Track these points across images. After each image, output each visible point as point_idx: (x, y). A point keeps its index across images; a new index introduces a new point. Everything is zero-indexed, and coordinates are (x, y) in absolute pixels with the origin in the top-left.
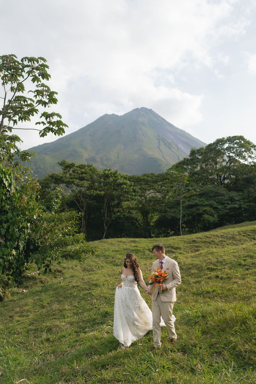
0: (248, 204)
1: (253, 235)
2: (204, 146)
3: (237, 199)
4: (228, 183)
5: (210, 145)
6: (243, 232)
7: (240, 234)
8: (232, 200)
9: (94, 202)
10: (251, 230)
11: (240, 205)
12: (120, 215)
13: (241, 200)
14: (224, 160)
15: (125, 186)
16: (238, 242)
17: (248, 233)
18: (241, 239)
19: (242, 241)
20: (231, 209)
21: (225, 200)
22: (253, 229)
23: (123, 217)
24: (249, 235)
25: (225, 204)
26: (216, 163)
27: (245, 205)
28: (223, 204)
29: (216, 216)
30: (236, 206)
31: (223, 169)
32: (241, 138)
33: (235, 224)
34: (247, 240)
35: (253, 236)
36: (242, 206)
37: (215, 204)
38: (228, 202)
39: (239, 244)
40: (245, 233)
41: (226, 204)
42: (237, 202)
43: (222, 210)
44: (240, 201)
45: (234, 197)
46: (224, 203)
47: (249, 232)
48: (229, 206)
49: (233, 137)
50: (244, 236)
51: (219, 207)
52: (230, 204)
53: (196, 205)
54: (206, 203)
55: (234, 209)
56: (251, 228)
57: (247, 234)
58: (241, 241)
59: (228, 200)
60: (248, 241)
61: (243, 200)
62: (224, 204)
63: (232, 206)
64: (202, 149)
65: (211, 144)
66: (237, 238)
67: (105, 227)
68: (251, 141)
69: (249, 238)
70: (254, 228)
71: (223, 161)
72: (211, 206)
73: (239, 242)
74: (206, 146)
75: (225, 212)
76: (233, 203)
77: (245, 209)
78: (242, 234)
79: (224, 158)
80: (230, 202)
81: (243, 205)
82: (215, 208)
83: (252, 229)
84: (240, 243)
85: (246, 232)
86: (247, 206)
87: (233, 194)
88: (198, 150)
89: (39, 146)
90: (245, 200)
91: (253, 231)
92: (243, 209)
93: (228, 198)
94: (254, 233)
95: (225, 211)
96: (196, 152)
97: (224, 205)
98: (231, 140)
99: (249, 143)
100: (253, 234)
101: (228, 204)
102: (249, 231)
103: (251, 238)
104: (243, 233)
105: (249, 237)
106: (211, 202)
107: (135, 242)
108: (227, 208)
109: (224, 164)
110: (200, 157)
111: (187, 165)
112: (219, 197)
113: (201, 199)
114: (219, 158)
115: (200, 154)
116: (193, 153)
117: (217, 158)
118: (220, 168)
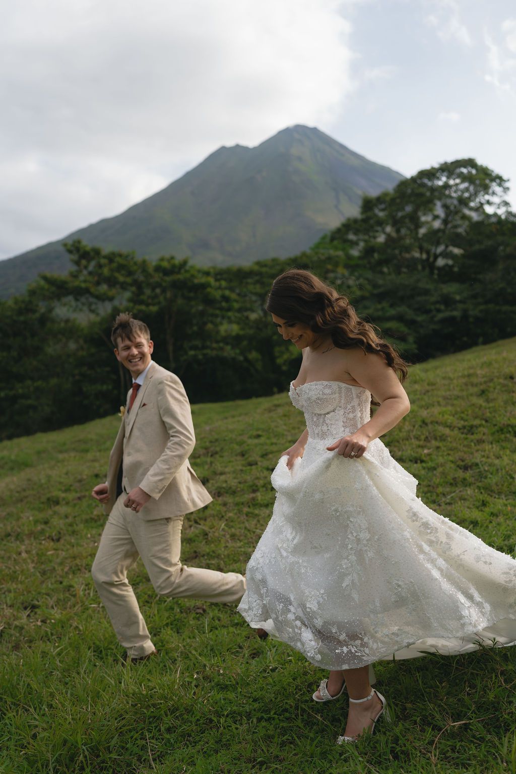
0: (482, 307)
3: (458, 298)
4: (446, 265)
8: (447, 301)
11: (465, 311)
13: (467, 301)
14: (436, 217)
20: (444, 321)
21: (433, 304)
23: (202, 359)
25: (431, 311)
26: (418, 226)
27: (477, 310)
28: (428, 312)
29: (411, 339)
30: (456, 314)
31: (434, 237)
32: (470, 163)
36: (471, 313)
37: (410, 314)
38: (438, 306)
41: (435, 312)
42: (458, 304)
43: (425, 324)
44: (465, 303)
45: (452, 295)
46: (430, 309)
48: (440, 316)
49: (452, 163)
51: (420, 319)
52: (443, 312)
54: (392, 312)
55: (451, 320)
59: (437, 302)
61: (473, 301)
63: (447, 314)
64: (387, 195)
68: (490, 168)
71: (433, 219)
72: (400, 318)
75: (433, 329)
76: (449, 308)
77: (477, 319)
79: (436, 213)
80: (442, 307)
81: (473, 310)
82: (411, 323)
86: (481, 311)
87: (451, 289)
88: (379, 198)
90: (477, 301)
92: (471, 320)
93: (439, 299)
95: (432, 327)
96: (374, 201)
97: (430, 315)
98: (449, 169)
99: (487, 172)
101: (439, 311)
106: (402, 309)
108: (436, 320)
109: (437, 224)
110: (381, 214)
111: (356, 233)
112: (419, 299)
113: (379, 306)
114: (425, 214)
115: (383, 206)
116: (368, 205)
117: (420, 213)
118: (425, 235)
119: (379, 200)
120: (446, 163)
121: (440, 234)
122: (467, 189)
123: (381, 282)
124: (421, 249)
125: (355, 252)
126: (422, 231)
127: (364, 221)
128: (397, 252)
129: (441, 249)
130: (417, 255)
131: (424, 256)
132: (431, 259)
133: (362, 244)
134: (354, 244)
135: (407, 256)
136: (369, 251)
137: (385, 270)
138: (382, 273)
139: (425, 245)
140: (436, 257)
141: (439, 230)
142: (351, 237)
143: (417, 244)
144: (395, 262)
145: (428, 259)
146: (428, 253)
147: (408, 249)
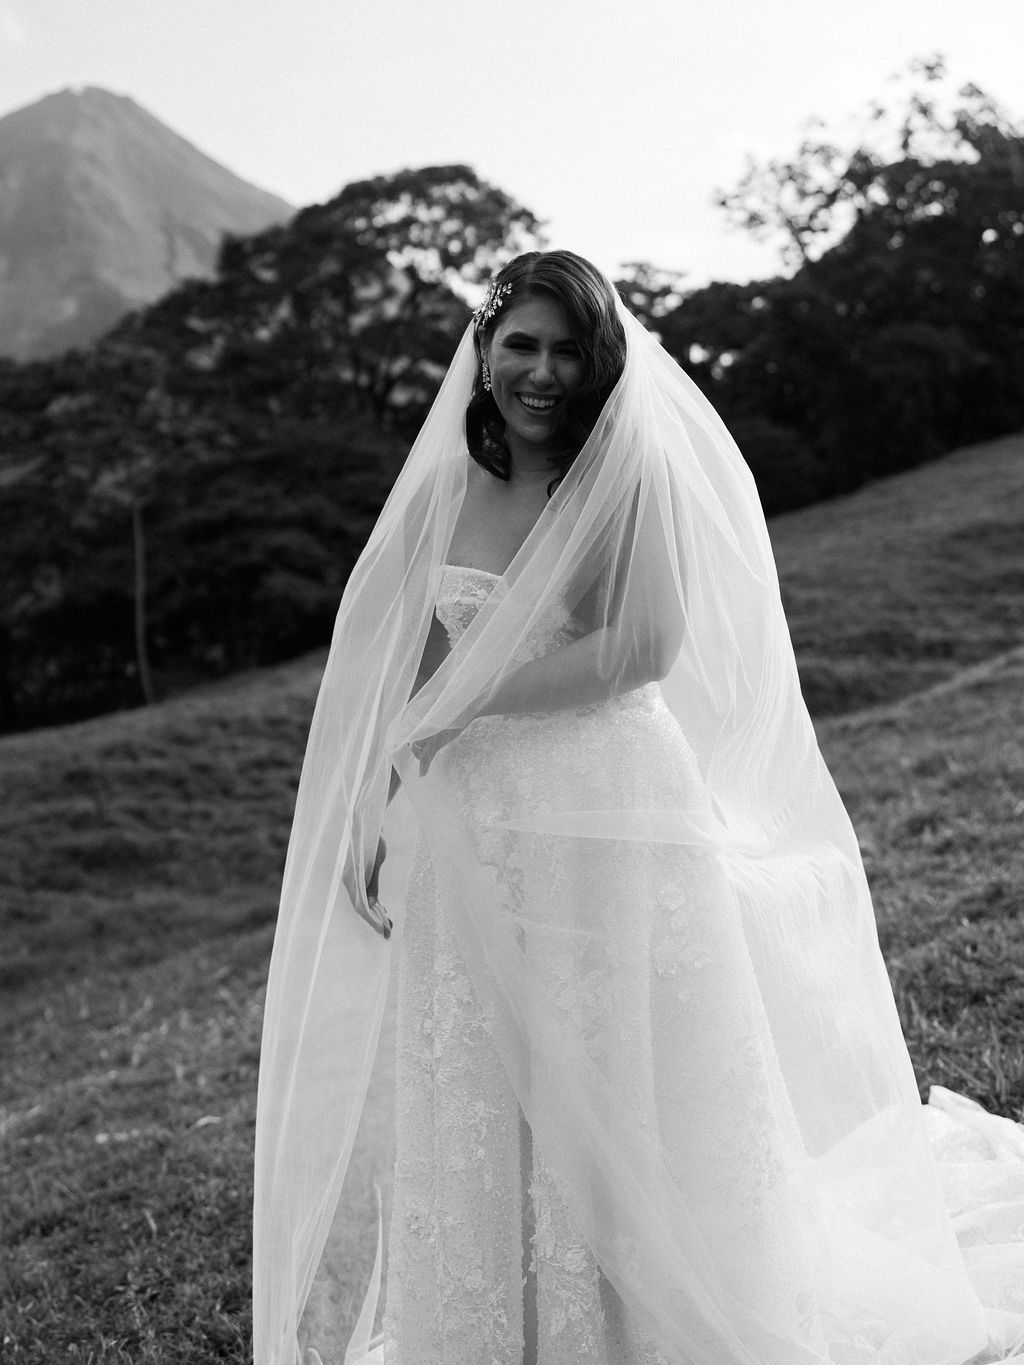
2: (285, 219)
4: (413, 401)
14: (388, 292)
26: (349, 307)
31: (386, 335)
32: (461, 174)
49: (422, 172)
53: (232, 523)
54: (290, 508)
65: (316, 207)
71: (382, 295)
74: (292, 214)
79: (391, 283)
88: (258, 240)
98: (419, 183)
99: (497, 200)
106: (314, 501)
109: (391, 309)
110: (267, 276)
111: (205, 315)
112: (353, 479)
113: (259, 492)
114: (366, 283)
115: (269, 257)
116: (234, 253)
117: (355, 281)
118: (366, 332)
119: (263, 243)
120: (406, 172)
121: (400, 331)
122: (457, 235)
123: (263, 434)
124: (357, 364)
125: (204, 360)
126: (360, 321)
127: (226, 288)
128: (300, 364)
129: (399, 366)
130: (347, 375)
131: (364, 380)
132: (379, 388)
133: (219, 342)
134: (202, 340)
135: (322, 375)
136: (235, 360)
137: (274, 405)
138: (265, 411)
139: (367, 355)
140: (390, 383)
141: (396, 323)
142: (196, 323)
143: (344, 349)
144: (295, 388)
145: (371, 387)
146: (372, 370)
147: (325, 359)
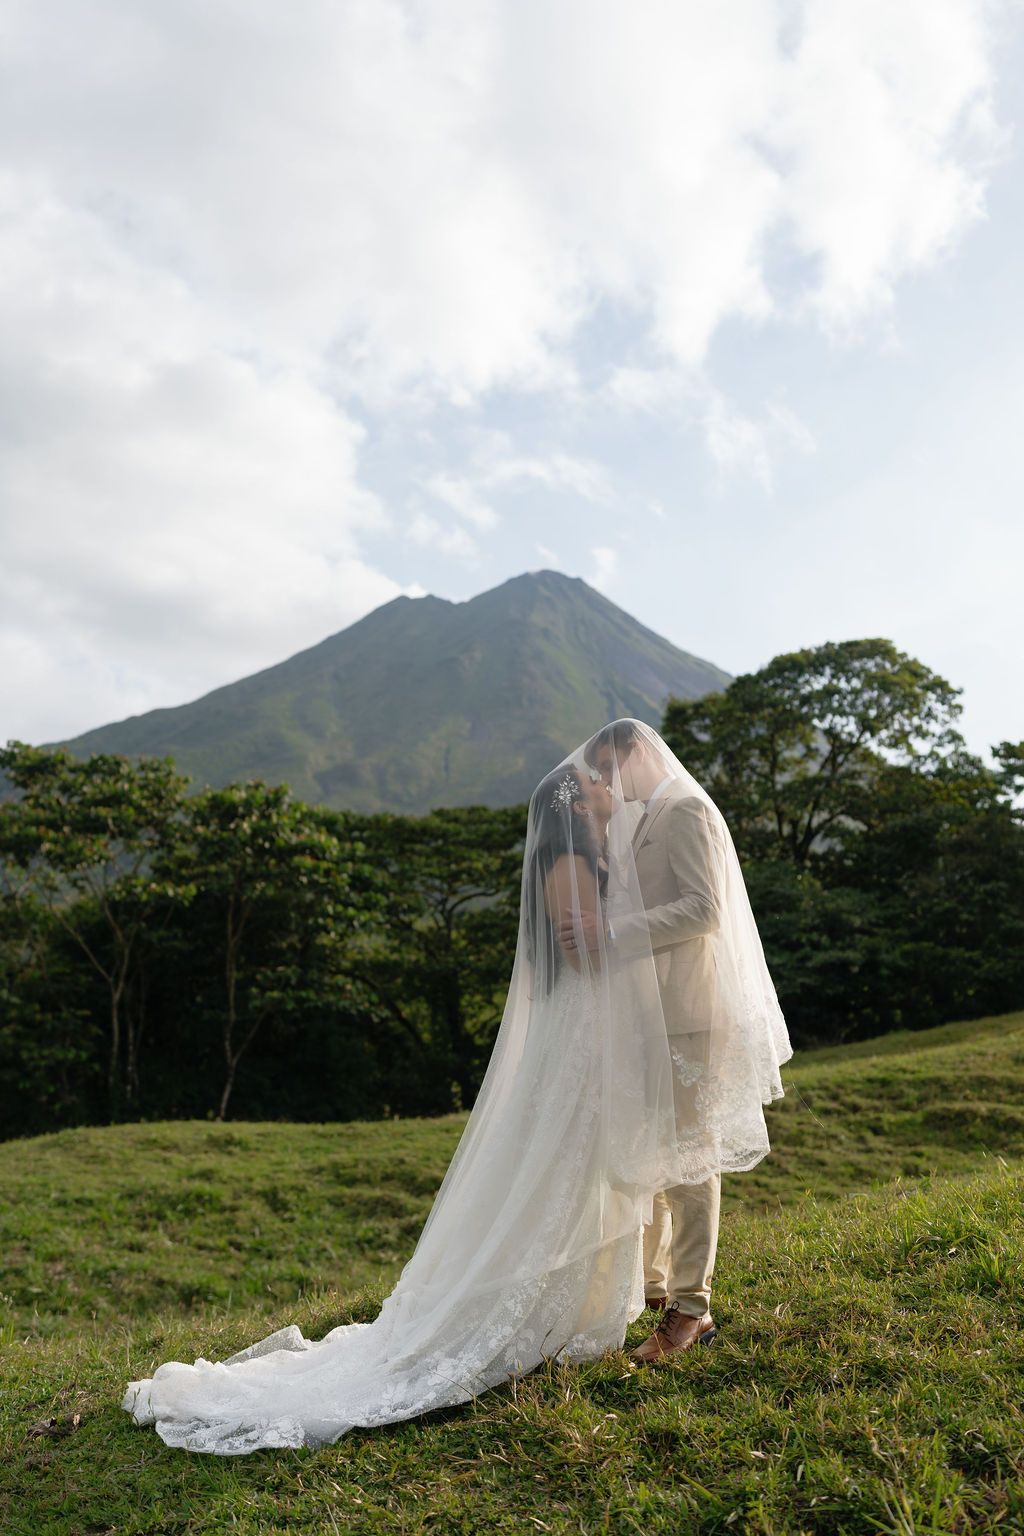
0: (908, 947)
1: (876, 1109)
3: (857, 922)
4: (831, 851)
5: (743, 682)
6: (826, 1089)
7: (807, 1102)
8: (834, 927)
9: (175, 937)
10: (870, 1081)
11: (873, 951)
12: (281, 1001)
13: (875, 930)
14: (811, 753)
15: (308, 861)
16: (785, 1148)
17: (856, 1099)
18: (802, 1132)
19: (810, 1141)
20: (825, 969)
21: (804, 931)
22: (881, 1076)
23: (294, 1010)
24: (855, 1109)
25: (802, 946)
26: (775, 766)
27: (897, 952)
30: (852, 956)
31: (808, 791)
32: (879, 648)
33: (847, 1040)
34: (834, 1137)
35: (872, 1115)
36: (885, 957)
38: (815, 936)
39: (783, 1159)
40: (835, 1098)
41: (808, 949)
42: (858, 936)
43: (785, 973)
44: (871, 934)
45: (845, 916)
46: (798, 940)
47: (856, 1091)
48: (820, 958)
50: (826, 1112)
52: (826, 949)
56: (874, 1066)
57: (843, 1104)
58: (802, 1144)
59: (814, 928)
60: (840, 1143)
61: (889, 931)
62: (797, 946)
63: (834, 955)
64: (714, 701)
65: (748, 677)
66: (787, 1125)
67: (229, 1054)
68: (923, 661)
69: (849, 1124)
70: (887, 1069)
71: (805, 756)
73: (791, 1149)
74: (727, 683)
75: (803, 985)
76: (839, 944)
77: (897, 971)
78: (819, 1104)
79: (813, 744)
80: (825, 940)
81: (888, 952)
83: (875, 1073)
84: (796, 1154)
85: (841, 1092)
86: (905, 955)
87: (844, 901)
88: (697, 707)
89: (132, 721)
90: (897, 932)
91: (877, 1085)
92: (885, 972)
93: (817, 921)
94: (880, 1097)
95: (800, 980)
96: (690, 711)
97: (798, 955)
98: (839, 657)
99: (915, 671)
100: (877, 1103)
101: (816, 946)
102: (858, 1086)
103: (860, 1124)
104: (823, 1093)
105: (852, 1118)
107: (225, 1145)
108: (809, 964)
109: (813, 768)
110: (704, 738)
114: (790, 745)
115: (705, 722)
116: (677, 717)
117: (781, 744)
118: (790, 788)
119: (702, 709)
120: (829, 646)
121: (821, 787)
122: (876, 703)
124: (780, 815)
126: (785, 778)
129: (820, 817)
130: (771, 825)
131: (786, 830)
132: (801, 838)
135: (751, 825)
139: (789, 807)
140: (810, 834)
141: (817, 780)
143: (769, 802)
145: (793, 836)
146: (794, 823)
